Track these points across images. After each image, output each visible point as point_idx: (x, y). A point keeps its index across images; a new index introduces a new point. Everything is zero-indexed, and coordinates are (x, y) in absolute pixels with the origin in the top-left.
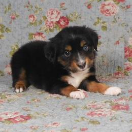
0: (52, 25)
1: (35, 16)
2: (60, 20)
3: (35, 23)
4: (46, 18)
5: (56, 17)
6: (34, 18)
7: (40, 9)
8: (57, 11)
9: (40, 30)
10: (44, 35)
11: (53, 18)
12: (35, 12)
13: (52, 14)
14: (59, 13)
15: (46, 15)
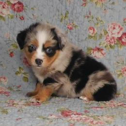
0: (113, 41)
1: (95, 29)
2: (122, 36)
3: (94, 36)
4: (107, 33)
5: (118, 33)
6: (94, 30)
7: (101, 21)
8: (119, 26)
9: (100, 45)
10: (103, 52)
11: (114, 34)
12: (95, 24)
13: (114, 28)
14: (121, 29)
15: (107, 30)
